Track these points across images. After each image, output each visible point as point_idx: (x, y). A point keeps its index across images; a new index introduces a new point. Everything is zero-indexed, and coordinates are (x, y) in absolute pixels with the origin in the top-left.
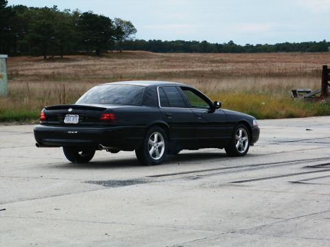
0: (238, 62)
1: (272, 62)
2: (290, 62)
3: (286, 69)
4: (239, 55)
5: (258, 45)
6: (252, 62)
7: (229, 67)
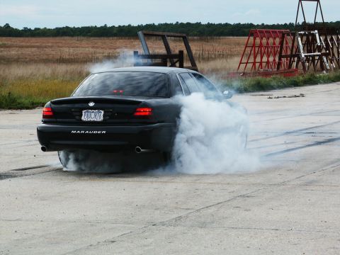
0: (22, 47)
1: (59, 47)
2: (77, 47)
3: (77, 55)
4: (22, 39)
5: (36, 29)
6: (38, 47)
7: (13, 52)
